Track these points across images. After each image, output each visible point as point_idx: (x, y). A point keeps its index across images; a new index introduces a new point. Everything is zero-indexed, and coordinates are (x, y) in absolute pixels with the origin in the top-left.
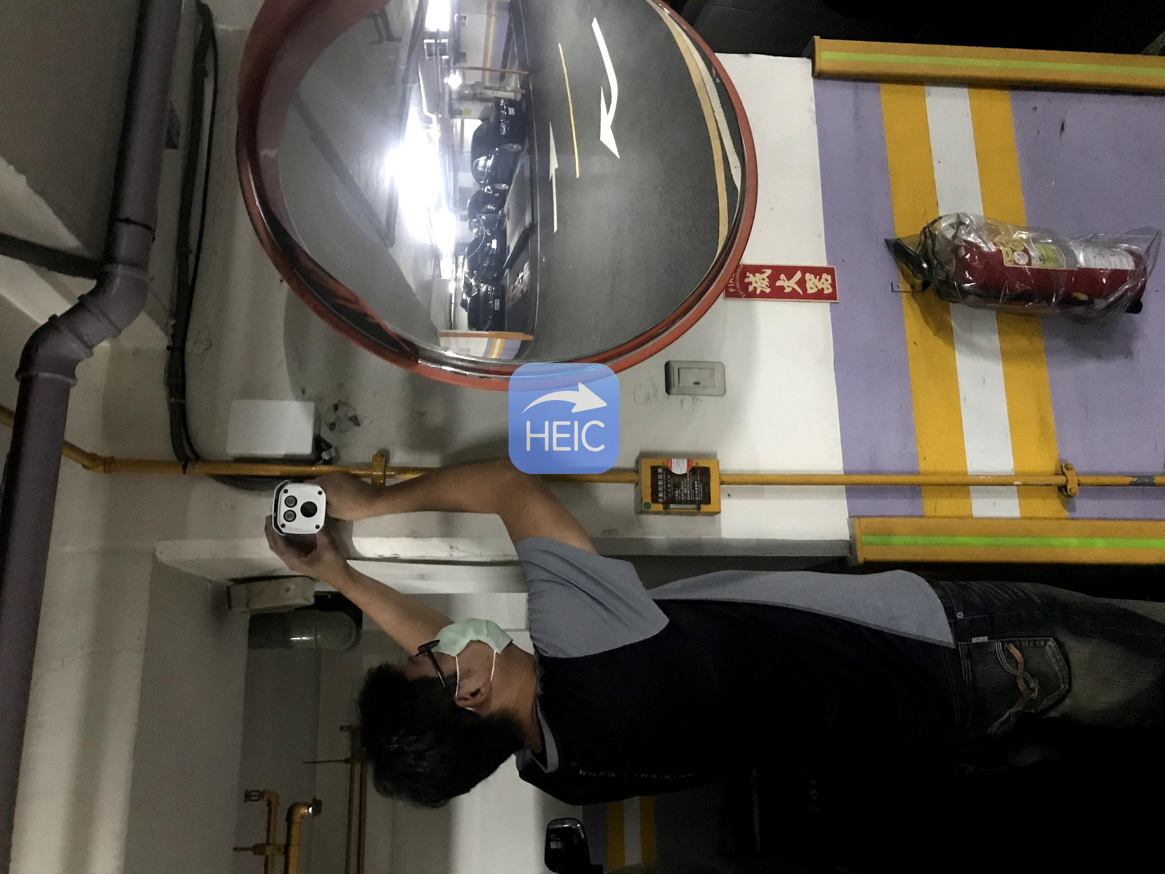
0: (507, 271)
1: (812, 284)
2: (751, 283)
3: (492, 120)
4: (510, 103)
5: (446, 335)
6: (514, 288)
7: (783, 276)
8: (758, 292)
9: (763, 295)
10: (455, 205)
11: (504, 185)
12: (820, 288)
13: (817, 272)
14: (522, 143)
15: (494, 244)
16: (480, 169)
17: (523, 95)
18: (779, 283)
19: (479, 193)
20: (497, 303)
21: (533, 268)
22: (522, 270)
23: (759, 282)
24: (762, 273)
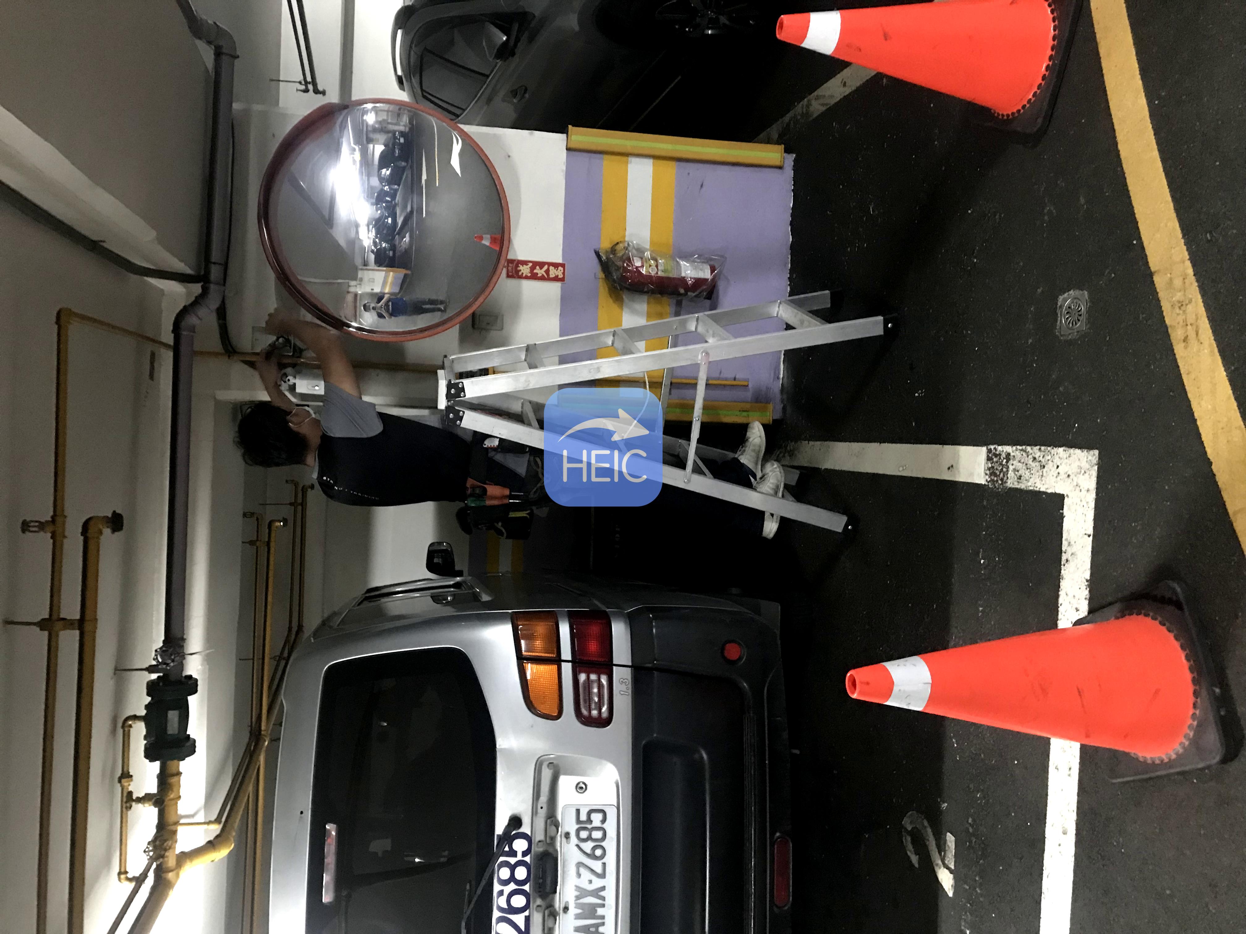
0: (397, 236)
1: (553, 272)
2: (520, 270)
3: (391, 145)
4: (402, 134)
5: (362, 269)
6: (401, 246)
7: (538, 267)
8: (524, 275)
9: (527, 278)
10: (368, 197)
11: (396, 186)
12: (557, 274)
13: (556, 265)
14: (407, 161)
15: (390, 220)
16: (382, 176)
17: (410, 129)
18: (535, 271)
19: (382, 190)
20: (391, 253)
21: (411, 237)
22: (405, 237)
23: (525, 270)
24: (527, 265)
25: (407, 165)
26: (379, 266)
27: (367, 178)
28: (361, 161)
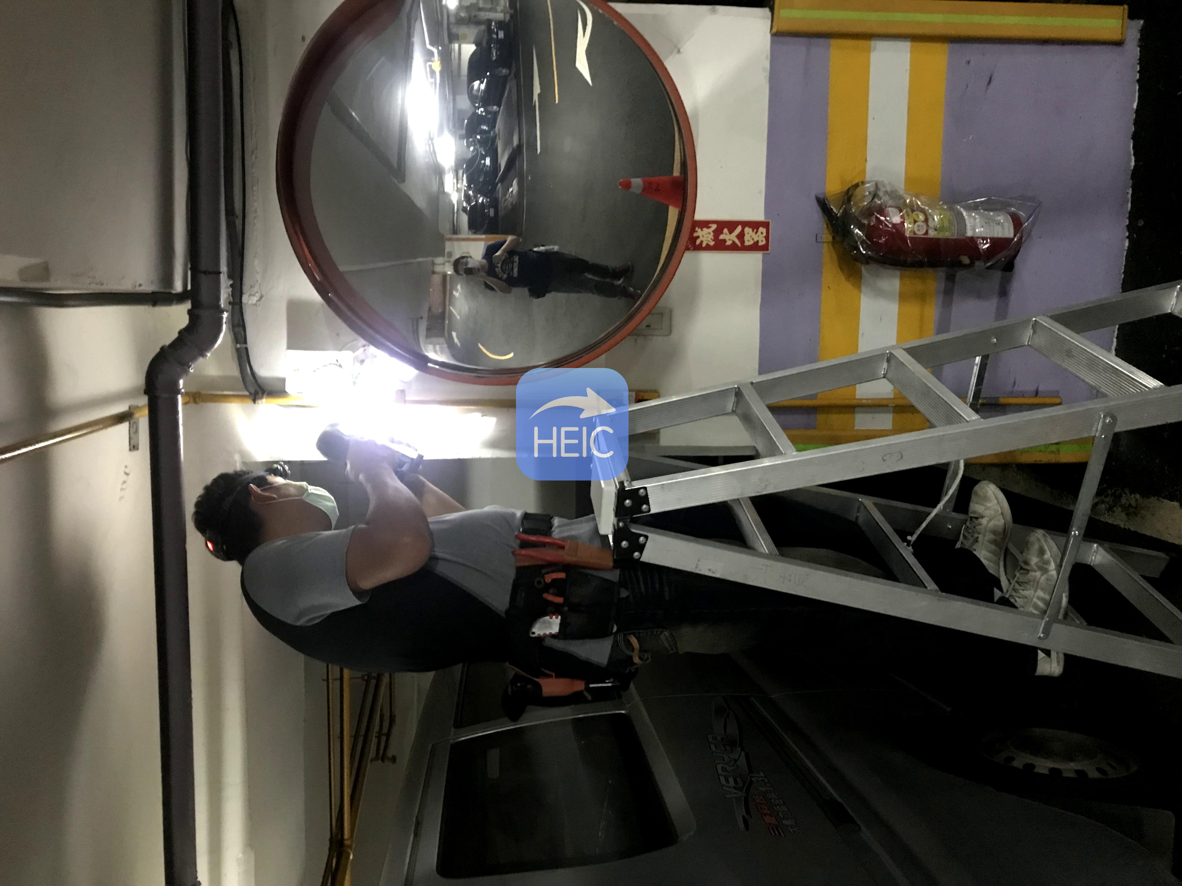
0: (499, 185)
1: (750, 237)
2: (698, 237)
3: (484, 44)
4: (501, 25)
5: (450, 239)
6: (505, 200)
7: (726, 231)
8: (704, 245)
9: (708, 248)
10: (454, 126)
11: (495, 107)
12: (756, 240)
13: (755, 225)
14: (510, 68)
15: (488, 161)
16: (475, 92)
17: (512, 16)
18: (722, 237)
19: (475, 114)
20: (492, 212)
21: (520, 185)
22: (511, 186)
23: (705, 236)
24: (709, 227)
25: (510, 74)
26: (475, 233)
27: (451, 97)
28: (441, 72)
